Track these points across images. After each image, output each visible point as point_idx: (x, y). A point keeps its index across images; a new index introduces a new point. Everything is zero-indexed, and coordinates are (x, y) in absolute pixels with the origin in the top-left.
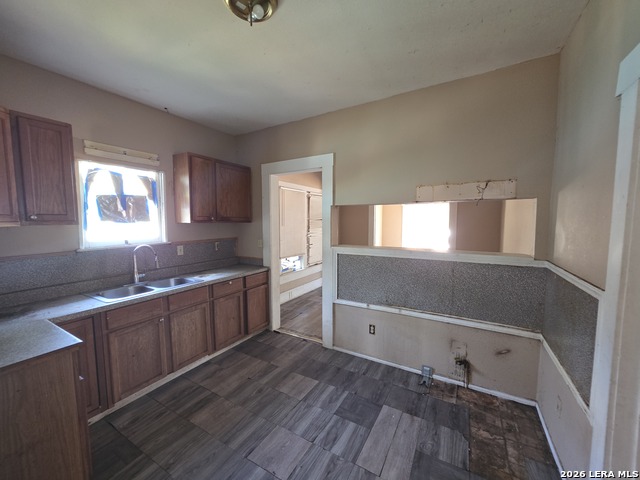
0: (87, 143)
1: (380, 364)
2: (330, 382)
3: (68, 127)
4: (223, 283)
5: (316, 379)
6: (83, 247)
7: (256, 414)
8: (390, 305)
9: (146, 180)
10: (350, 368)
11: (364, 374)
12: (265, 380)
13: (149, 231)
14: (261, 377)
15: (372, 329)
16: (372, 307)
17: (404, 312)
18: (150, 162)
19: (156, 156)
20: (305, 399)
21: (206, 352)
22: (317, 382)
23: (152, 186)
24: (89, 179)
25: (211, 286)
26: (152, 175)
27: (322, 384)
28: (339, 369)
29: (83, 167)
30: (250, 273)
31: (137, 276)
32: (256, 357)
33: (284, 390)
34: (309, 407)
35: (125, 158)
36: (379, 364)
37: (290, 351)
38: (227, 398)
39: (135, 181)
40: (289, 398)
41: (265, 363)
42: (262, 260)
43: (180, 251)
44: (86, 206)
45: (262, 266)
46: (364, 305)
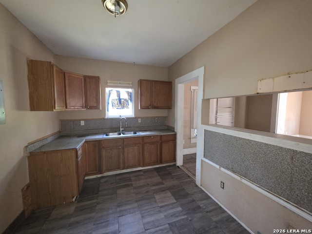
0: (108, 81)
1: (226, 212)
2: (182, 205)
3: (98, 77)
4: (149, 137)
5: (176, 200)
6: (106, 117)
7: (136, 201)
8: (234, 172)
9: (128, 93)
10: (201, 204)
11: (207, 212)
12: (154, 188)
13: (128, 112)
14: (154, 185)
15: (223, 186)
16: (222, 169)
17: (244, 181)
18: (128, 85)
19: (131, 83)
20: (161, 207)
21: (139, 166)
22: (175, 201)
23: (130, 95)
24: (110, 94)
25: (143, 137)
26: (130, 90)
27: (176, 204)
28: (194, 201)
29: (107, 90)
30: (164, 134)
31: (121, 129)
32: (159, 175)
33: (157, 197)
34: (160, 212)
35: (120, 85)
36: (224, 212)
37: (176, 179)
38: (135, 188)
39: (124, 93)
40: (155, 202)
41: (161, 180)
42: (174, 128)
43: (140, 121)
44: (108, 103)
45: (174, 131)
46: (218, 167)
